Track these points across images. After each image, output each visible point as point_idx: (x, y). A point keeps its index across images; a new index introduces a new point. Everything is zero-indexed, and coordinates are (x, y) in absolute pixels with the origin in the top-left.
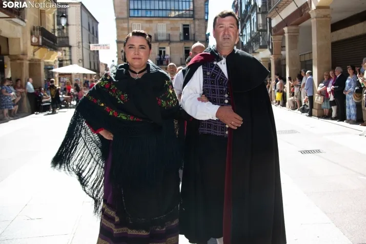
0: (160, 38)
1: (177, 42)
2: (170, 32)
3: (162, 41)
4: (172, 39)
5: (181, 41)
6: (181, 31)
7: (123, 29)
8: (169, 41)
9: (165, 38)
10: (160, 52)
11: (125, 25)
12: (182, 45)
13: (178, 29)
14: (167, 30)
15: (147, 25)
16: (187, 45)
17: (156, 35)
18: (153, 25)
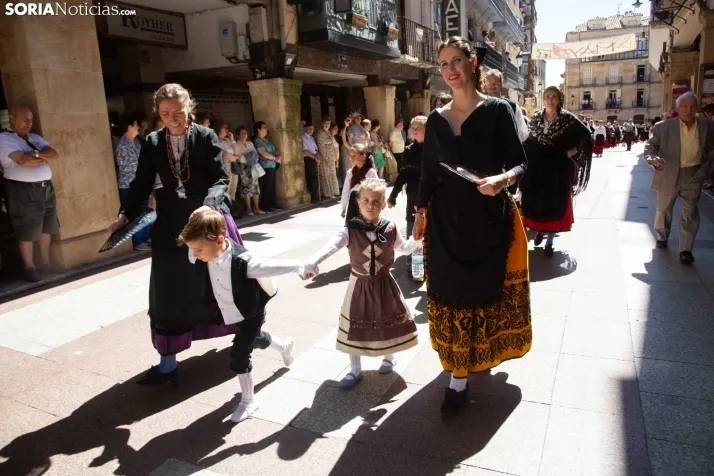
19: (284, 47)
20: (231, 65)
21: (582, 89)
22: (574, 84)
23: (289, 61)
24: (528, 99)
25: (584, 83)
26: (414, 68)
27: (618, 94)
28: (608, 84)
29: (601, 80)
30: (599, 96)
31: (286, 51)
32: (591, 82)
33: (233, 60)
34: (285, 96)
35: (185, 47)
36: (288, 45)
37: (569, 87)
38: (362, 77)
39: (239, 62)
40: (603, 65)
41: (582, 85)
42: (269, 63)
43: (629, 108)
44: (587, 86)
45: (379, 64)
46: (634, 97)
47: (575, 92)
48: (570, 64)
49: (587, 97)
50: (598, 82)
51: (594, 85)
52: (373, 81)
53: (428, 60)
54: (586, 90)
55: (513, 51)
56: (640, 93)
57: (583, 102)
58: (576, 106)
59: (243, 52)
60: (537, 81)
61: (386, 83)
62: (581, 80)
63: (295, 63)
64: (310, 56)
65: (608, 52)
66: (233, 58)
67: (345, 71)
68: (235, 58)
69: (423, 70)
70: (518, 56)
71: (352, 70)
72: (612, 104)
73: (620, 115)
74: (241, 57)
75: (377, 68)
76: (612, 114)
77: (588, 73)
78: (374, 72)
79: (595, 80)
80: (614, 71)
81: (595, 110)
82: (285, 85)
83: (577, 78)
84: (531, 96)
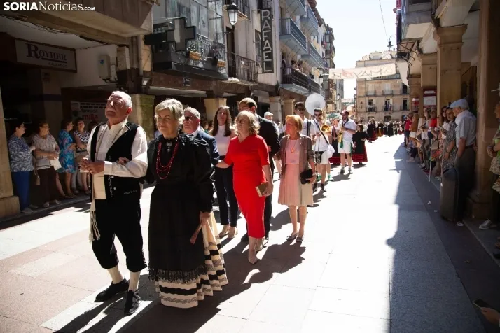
0: (386, 93)
1: (398, 95)
2: (393, 89)
3: (387, 95)
4: (394, 93)
5: (401, 95)
6: (401, 87)
7: (361, 88)
8: (392, 95)
9: (389, 93)
10: (386, 102)
11: (363, 86)
12: (401, 97)
13: (399, 86)
14: (392, 87)
15: (377, 85)
16: (405, 97)
17: (383, 91)
18: (382, 85)
19: (141, 73)
20: (106, 84)
21: (367, 98)
22: (362, 95)
23: (145, 83)
24: (330, 105)
25: (369, 94)
26: (240, 85)
27: (391, 102)
28: (384, 95)
29: (380, 92)
30: (379, 103)
31: (142, 76)
32: (373, 94)
33: (108, 81)
34: (142, 106)
35: (75, 71)
36: (144, 71)
37: (359, 97)
38: (203, 92)
39: (111, 82)
40: (380, 83)
41: (367, 95)
42: (131, 84)
43: (398, 111)
44: (371, 96)
45: (214, 83)
46: (401, 104)
47: (362, 100)
48: (359, 82)
49: (370, 103)
50: (378, 94)
51: (375, 96)
52: (210, 95)
53: (251, 81)
54: (370, 99)
55: (317, 73)
56: (405, 102)
57: (369, 106)
58: (364, 109)
59: (114, 76)
60: (335, 94)
61: (219, 96)
62: (366, 92)
63: (150, 83)
64: (162, 79)
65: (379, 75)
66: (107, 79)
67: (188, 89)
68: (109, 79)
69: (248, 87)
70: (320, 77)
71: (194, 87)
72: (387, 108)
73: (393, 116)
74: (112, 79)
75: (213, 86)
76: (388, 115)
77: (371, 88)
78: (211, 89)
79: (375, 92)
80: (388, 86)
81: (376, 112)
82: (141, 98)
83: (364, 91)
84: (332, 103)
